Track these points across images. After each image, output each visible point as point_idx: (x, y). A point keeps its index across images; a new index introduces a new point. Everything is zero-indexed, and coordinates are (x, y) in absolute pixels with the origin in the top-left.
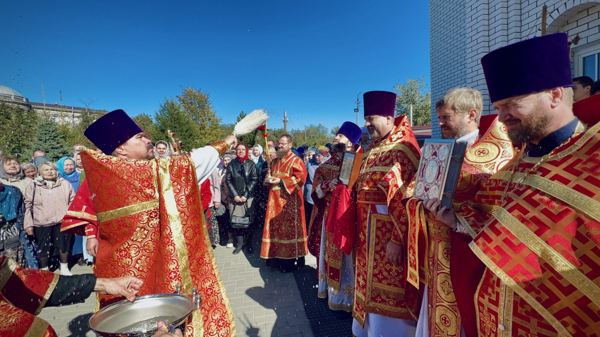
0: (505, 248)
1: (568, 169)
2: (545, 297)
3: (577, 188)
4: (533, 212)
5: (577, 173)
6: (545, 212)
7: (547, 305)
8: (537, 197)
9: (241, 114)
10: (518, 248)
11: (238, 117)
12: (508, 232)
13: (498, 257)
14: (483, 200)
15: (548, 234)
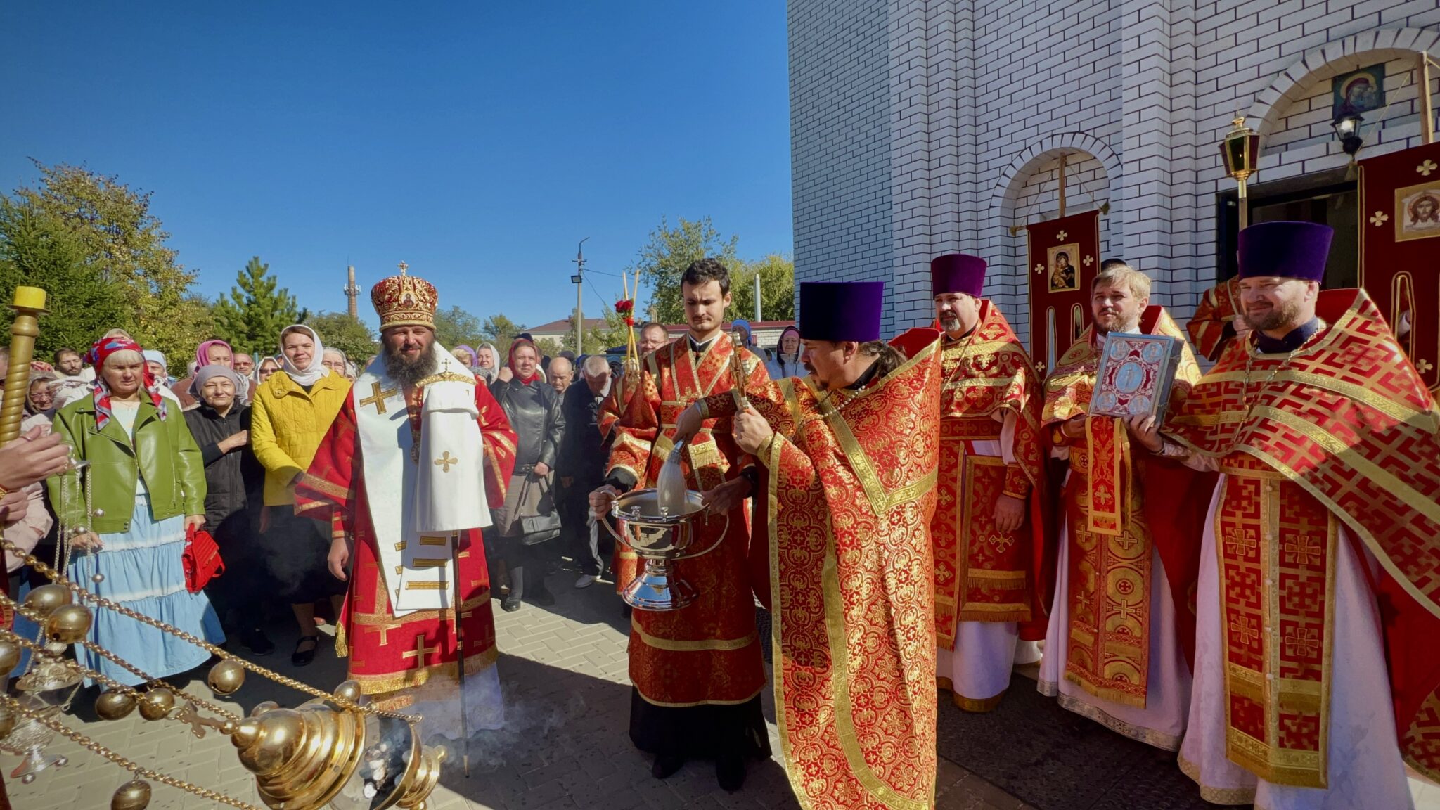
0: (1286, 443)
1: (1328, 361)
2: (1328, 486)
3: (1345, 378)
4: (1307, 406)
5: (1340, 366)
6: (1320, 403)
7: (1330, 494)
8: (1305, 391)
9: (251, 263)
10: (1300, 441)
11: (240, 273)
12: (1285, 427)
13: (1279, 453)
14: (1197, 410)
15: (1329, 423)
